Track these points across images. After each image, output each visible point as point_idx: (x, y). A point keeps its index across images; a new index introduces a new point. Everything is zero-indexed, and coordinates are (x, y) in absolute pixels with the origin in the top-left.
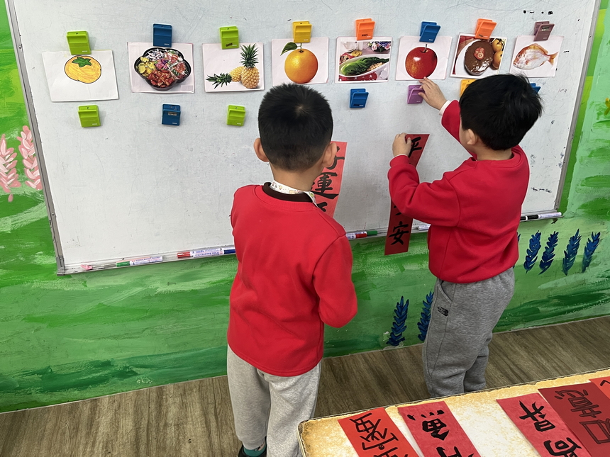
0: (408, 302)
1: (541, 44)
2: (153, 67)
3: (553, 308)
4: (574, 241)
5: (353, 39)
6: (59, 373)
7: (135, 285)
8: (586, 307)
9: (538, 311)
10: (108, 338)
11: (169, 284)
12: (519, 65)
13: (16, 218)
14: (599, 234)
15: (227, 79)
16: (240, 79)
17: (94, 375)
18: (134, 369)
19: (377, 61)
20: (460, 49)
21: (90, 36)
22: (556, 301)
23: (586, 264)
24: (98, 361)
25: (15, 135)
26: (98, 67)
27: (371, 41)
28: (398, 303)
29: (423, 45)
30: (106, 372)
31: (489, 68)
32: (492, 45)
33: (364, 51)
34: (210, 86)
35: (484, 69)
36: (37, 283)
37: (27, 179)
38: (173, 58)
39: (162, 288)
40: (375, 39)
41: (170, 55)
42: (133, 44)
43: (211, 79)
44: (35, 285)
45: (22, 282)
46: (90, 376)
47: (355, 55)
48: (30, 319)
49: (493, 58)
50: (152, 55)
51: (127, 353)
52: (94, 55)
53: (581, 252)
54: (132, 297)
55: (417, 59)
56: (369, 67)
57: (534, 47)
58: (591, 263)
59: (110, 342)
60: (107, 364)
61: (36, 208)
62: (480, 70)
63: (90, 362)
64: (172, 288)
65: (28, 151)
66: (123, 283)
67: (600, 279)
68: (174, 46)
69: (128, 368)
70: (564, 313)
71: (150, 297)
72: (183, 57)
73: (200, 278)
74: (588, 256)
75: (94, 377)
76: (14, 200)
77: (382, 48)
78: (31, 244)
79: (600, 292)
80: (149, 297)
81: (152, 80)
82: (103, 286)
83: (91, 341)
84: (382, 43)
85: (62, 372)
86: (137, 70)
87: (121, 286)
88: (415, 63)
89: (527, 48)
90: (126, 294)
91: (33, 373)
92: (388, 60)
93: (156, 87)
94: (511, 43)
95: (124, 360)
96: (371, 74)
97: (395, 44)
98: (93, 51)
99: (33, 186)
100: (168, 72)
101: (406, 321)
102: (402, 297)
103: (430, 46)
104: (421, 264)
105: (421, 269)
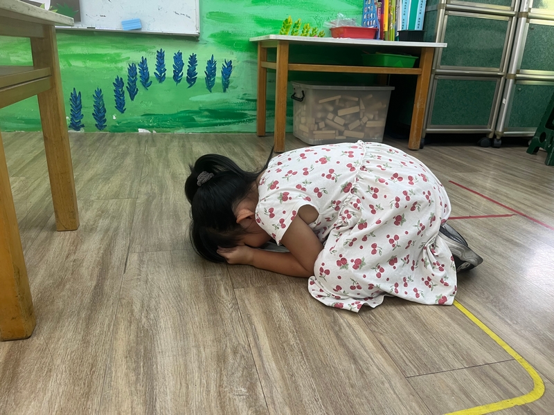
0: (80, 93)
3: (205, 120)
4: (211, 65)
8: (234, 123)
9: (194, 120)
14: (231, 61)
22: (206, 113)
23: (226, 85)
28: (72, 93)
53: (219, 74)
58: (230, 85)
67: (241, 101)
70: (216, 125)
74: (225, 79)
79: (243, 112)
101: (82, 110)
102: (74, 89)
104: (85, 62)
105: (86, 67)
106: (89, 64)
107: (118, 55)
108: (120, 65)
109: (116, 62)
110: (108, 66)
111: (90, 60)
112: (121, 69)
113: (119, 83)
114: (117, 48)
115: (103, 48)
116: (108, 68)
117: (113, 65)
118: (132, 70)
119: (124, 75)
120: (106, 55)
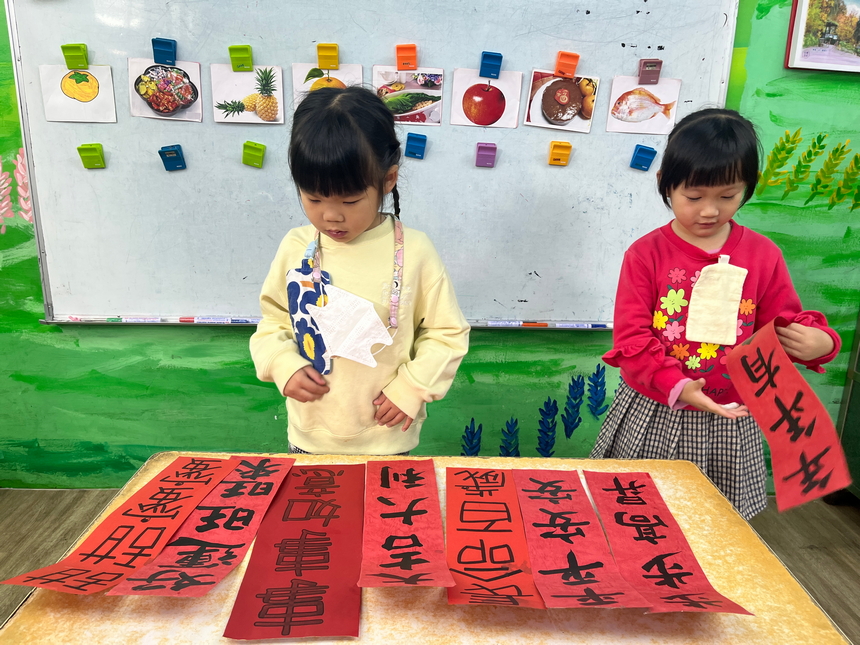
0: (480, 427)
1: (649, 88)
2: (155, 88)
5: (393, 69)
6: (46, 449)
7: (134, 352)
10: (103, 414)
11: (173, 357)
12: (620, 115)
13: (8, 254)
15: (239, 107)
16: (254, 109)
17: (85, 460)
18: (132, 461)
19: (425, 98)
20: (534, 89)
21: (89, 49)
24: (90, 443)
25: (11, 158)
26: (95, 84)
27: (416, 72)
28: (467, 427)
29: (484, 81)
30: (99, 458)
31: (577, 117)
32: (579, 87)
33: (408, 84)
34: (220, 115)
35: (569, 117)
36: (26, 334)
37: (21, 209)
38: (177, 78)
39: (166, 361)
40: (421, 70)
41: (174, 74)
42: (133, 60)
43: (221, 107)
44: (24, 336)
45: (10, 331)
46: (81, 461)
47: (396, 89)
48: (18, 377)
49: (582, 103)
50: (153, 74)
51: (123, 438)
52: (92, 70)
54: (130, 368)
55: (477, 99)
56: (415, 105)
57: (640, 92)
59: (104, 421)
60: (99, 449)
61: (28, 244)
62: (565, 118)
63: (82, 443)
64: (178, 363)
65: (23, 178)
66: (121, 348)
68: (179, 65)
69: (124, 457)
71: (150, 371)
72: (188, 78)
73: (211, 356)
75: (85, 462)
76: (6, 232)
77: (431, 82)
78: (20, 287)
80: (150, 369)
81: (153, 103)
82: (98, 349)
83: (84, 416)
84: (430, 76)
85: (50, 449)
86: (138, 91)
87: (119, 351)
88: (476, 104)
89: (629, 93)
90: (124, 362)
91: (19, 445)
92: (439, 98)
93: (157, 111)
94: (606, 85)
95: (120, 446)
96: (418, 114)
97: (448, 78)
98: (90, 66)
99: (26, 217)
100: (172, 95)
101: (479, 454)
102: (473, 420)
103: (494, 83)
104: (497, 376)
105: (498, 384)
106: (504, 378)
107: (556, 363)
108: (556, 379)
109: (551, 374)
110: (536, 380)
111: (506, 373)
112: (558, 385)
113: (550, 409)
114: (556, 351)
115: (532, 352)
116: (535, 384)
117: (544, 380)
118: (576, 387)
119: (561, 396)
120: (535, 363)
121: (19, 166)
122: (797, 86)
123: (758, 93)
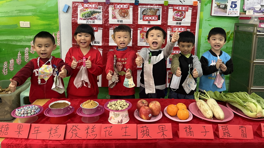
25: (56, 33)
61: (58, 50)
99: (58, 45)
121: (58, 34)
122: (214, 19)
123: (206, 20)
